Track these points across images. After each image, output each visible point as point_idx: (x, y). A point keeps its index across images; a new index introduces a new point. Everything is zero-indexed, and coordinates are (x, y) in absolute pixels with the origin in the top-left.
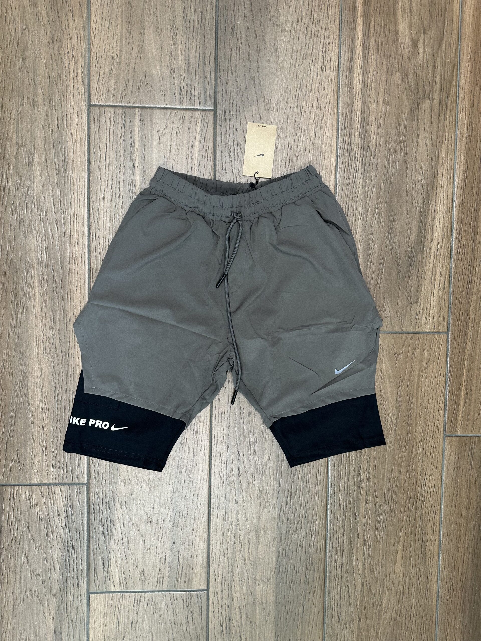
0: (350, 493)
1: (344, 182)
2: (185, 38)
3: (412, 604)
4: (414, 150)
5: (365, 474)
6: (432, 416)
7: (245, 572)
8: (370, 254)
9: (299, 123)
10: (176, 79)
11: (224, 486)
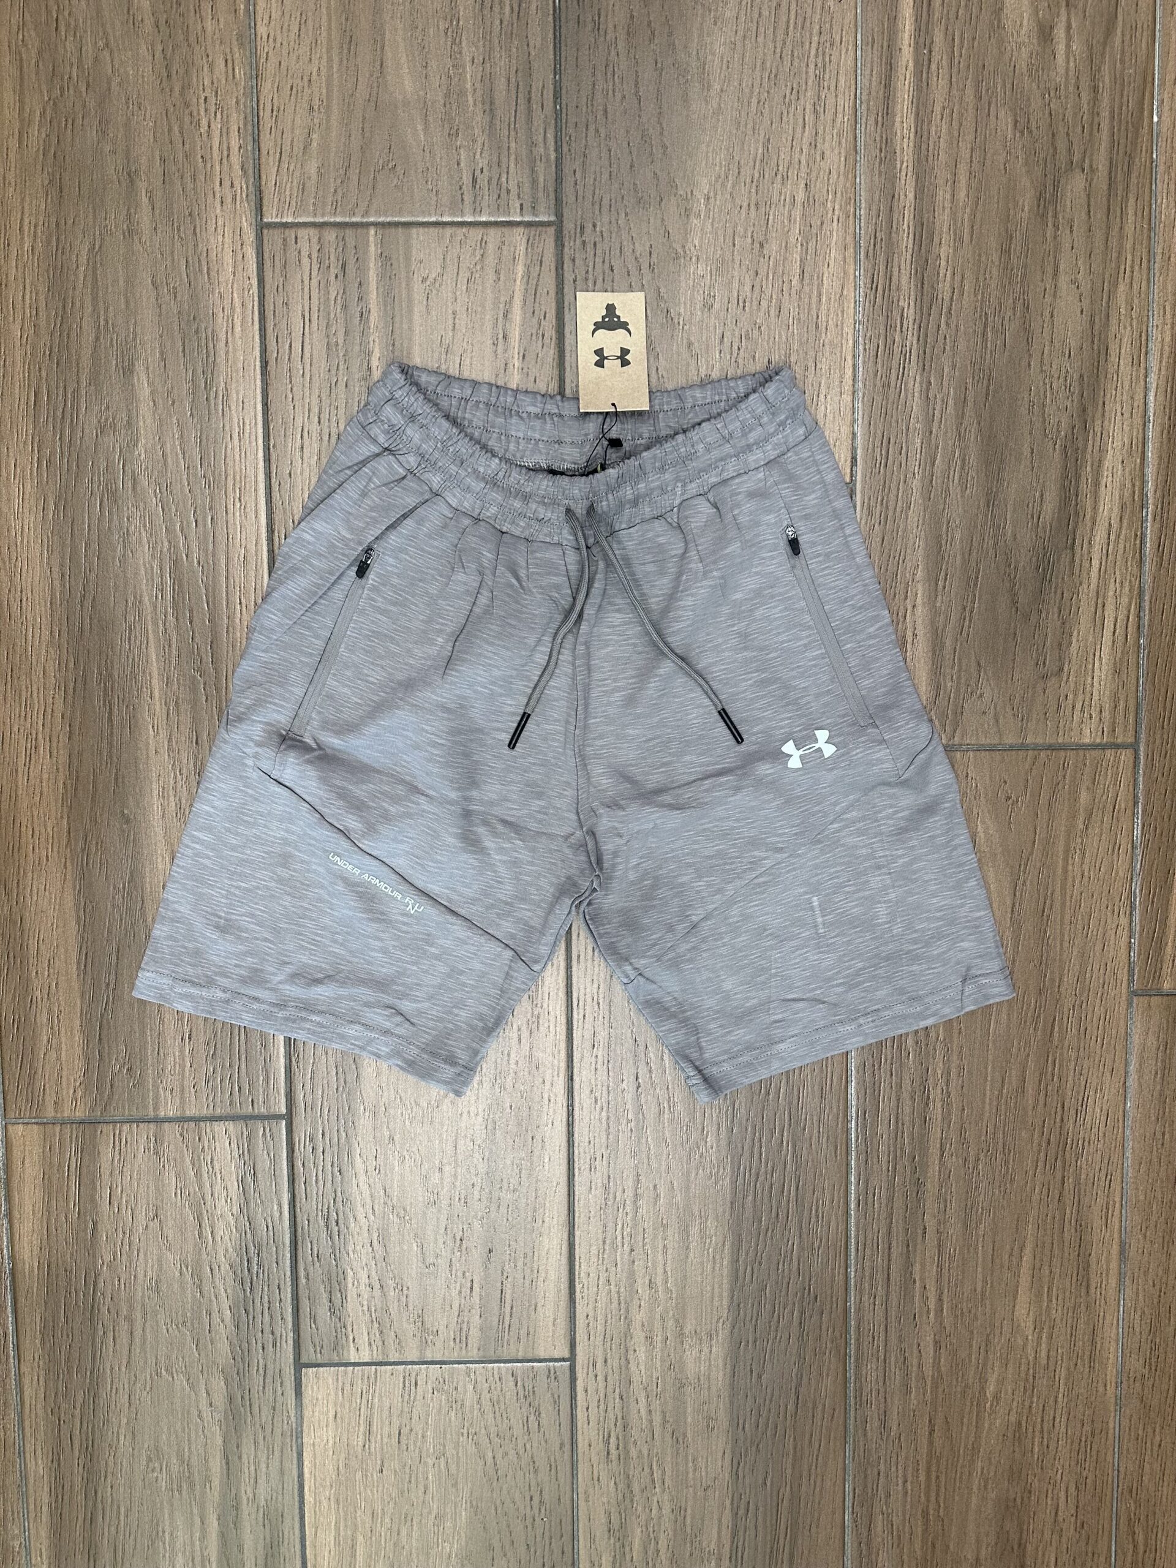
0: (903, 1133)
1: (875, 385)
2: (481, 49)
3: (1058, 1392)
4: (1048, 299)
5: (939, 1088)
6: (1099, 946)
7: (658, 1317)
8: (943, 558)
9: (762, 246)
10: (462, 151)
11: (604, 1121)
